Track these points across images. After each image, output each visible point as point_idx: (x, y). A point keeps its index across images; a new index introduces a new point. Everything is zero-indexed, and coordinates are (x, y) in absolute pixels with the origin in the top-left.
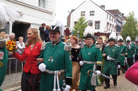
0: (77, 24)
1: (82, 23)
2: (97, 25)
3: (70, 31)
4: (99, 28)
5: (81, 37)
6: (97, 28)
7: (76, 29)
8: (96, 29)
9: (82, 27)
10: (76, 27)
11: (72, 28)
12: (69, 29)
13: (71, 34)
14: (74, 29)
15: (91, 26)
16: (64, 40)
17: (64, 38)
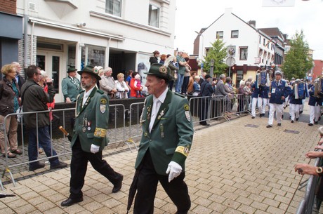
0: (209, 52)
1: (218, 51)
2: (243, 53)
3: (199, 64)
4: (246, 59)
5: (216, 74)
6: (242, 58)
7: (209, 60)
8: (240, 59)
9: (218, 57)
10: (209, 56)
11: (201, 59)
12: (197, 60)
13: (200, 68)
14: (204, 60)
15: (232, 54)
16: (189, 77)
17: (189, 74)
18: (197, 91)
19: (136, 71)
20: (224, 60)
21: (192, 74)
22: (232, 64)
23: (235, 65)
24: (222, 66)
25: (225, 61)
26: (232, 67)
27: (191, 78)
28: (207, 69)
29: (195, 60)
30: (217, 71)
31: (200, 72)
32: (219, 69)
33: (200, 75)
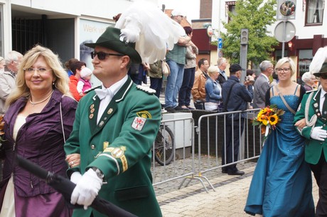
0: (235, 13)
1: (254, 8)
2: (313, 8)
3: (213, 39)
4: (319, 22)
5: (251, 59)
6: (310, 21)
7: (234, 29)
8: (307, 24)
9: (255, 23)
10: (234, 21)
11: (218, 28)
12: (209, 30)
13: (214, 48)
14: (225, 31)
15: (289, 14)
16: (193, 70)
17: (193, 64)
18: (216, 100)
19: (77, 57)
20: (269, 28)
21: (200, 64)
22: (289, 37)
23: (295, 40)
24: (263, 42)
25: (273, 31)
26: (286, 44)
27: (198, 73)
28: (230, 50)
29: (205, 31)
30: (254, 54)
31: (215, 57)
32: (257, 48)
33: (216, 63)
